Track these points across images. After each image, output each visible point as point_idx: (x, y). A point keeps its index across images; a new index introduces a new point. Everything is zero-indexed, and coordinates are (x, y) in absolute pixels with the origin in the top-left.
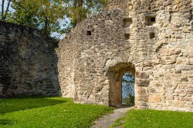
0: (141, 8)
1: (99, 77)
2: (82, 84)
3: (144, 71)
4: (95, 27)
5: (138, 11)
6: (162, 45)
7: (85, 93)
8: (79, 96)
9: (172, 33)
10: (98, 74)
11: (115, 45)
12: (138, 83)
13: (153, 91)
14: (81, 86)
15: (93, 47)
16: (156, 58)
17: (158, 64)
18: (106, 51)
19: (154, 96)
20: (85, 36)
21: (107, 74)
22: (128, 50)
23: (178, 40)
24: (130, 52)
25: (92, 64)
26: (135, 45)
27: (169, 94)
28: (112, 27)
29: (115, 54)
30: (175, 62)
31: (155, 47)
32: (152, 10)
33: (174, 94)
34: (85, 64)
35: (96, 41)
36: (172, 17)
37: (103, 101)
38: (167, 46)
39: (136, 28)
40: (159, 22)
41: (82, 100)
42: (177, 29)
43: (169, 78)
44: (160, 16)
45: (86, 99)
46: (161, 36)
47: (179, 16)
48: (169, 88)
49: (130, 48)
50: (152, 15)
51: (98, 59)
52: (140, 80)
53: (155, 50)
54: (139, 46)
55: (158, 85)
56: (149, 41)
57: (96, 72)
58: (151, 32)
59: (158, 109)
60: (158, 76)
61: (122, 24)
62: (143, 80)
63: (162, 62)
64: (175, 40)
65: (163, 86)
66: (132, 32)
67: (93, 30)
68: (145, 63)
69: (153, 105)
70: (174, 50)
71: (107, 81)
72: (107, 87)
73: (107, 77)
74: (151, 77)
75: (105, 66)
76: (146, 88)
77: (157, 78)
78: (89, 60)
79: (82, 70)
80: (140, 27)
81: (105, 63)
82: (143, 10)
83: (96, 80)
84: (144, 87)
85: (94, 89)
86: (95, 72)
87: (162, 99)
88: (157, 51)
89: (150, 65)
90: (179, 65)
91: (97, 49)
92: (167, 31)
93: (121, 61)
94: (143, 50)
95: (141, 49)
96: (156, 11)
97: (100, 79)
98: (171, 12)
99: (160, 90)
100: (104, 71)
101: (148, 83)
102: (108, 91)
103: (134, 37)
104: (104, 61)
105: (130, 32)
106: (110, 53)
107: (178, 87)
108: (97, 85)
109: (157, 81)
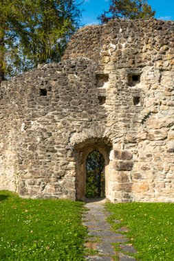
0: (121, 61)
1: (59, 158)
2: (34, 169)
3: (125, 150)
4: (53, 83)
5: (117, 66)
6: (149, 114)
7: (38, 183)
8: (29, 188)
9: (163, 98)
10: (59, 154)
11: (84, 112)
12: (117, 167)
13: (138, 177)
14: (31, 172)
15: (50, 114)
16: (142, 132)
17: (144, 140)
18: (71, 121)
19: (140, 184)
20: (37, 96)
21: (72, 154)
22: (103, 120)
23: (170, 107)
24: (106, 122)
25: (49, 139)
26: (114, 112)
27: (159, 180)
28: (79, 86)
29: (84, 125)
30: (166, 138)
31: (141, 116)
32: (137, 65)
33: (165, 180)
34: (39, 139)
35: (55, 105)
36: (163, 77)
37: (66, 194)
38: (156, 116)
39: (115, 89)
40: (146, 82)
41: (33, 193)
42: (169, 93)
43: (160, 159)
44: (147, 74)
45: (39, 191)
46: (148, 103)
47: (172, 76)
48: (159, 172)
49: (106, 116)
50: (136, 72)
51: (59, 131)
52: (121, 162)
53: (140, 121)
54: (119, 114)
55: (145, 169)
56: (133, 107)
57: (56, 151)
58: (135, 95)
59: (145, 201)
60: (145, 157)
61: (94, 82)
62: (125, 161)
63: (149, 137)
64: (167, 107)
65: (152, 169)
66: (110, 95)
67: (50, 88)
68: (127, 138)
69: (137, 197)
70: (165, 122)
71: (72, 164)
72: (72, 172)
73: (73, 159)
74: (135, 157)
75: (69, 142)
76: (128, 173)
77: (143, 159)
78: (44, 134)
79: (33, 148)
80: (120, 88)
81: (69, 138)
82: (124, 64)
83: (55, 162)
84: (125, 172)
85: (53, 175)
86: (54, 151)
87: (150, 187)
88: (142, 123)
89: (134, 141)
90: (171, 142)
91: (56, 117)
92: (156, 96)
93: (93, 134)
94: (124, 121)
95: (122, 119)
96: (141, 67)
97: (62, 161)
98: (161, 70)
99: (147, 176)
100: (68, 150)
101: (132, 167)
102: (74, 179)
103: (113, 102)
104: (68, 134)
105: (106, 94)
106: (77, 123)
107: (170, 171)
108: (56, 170)
109: (143, 164)
